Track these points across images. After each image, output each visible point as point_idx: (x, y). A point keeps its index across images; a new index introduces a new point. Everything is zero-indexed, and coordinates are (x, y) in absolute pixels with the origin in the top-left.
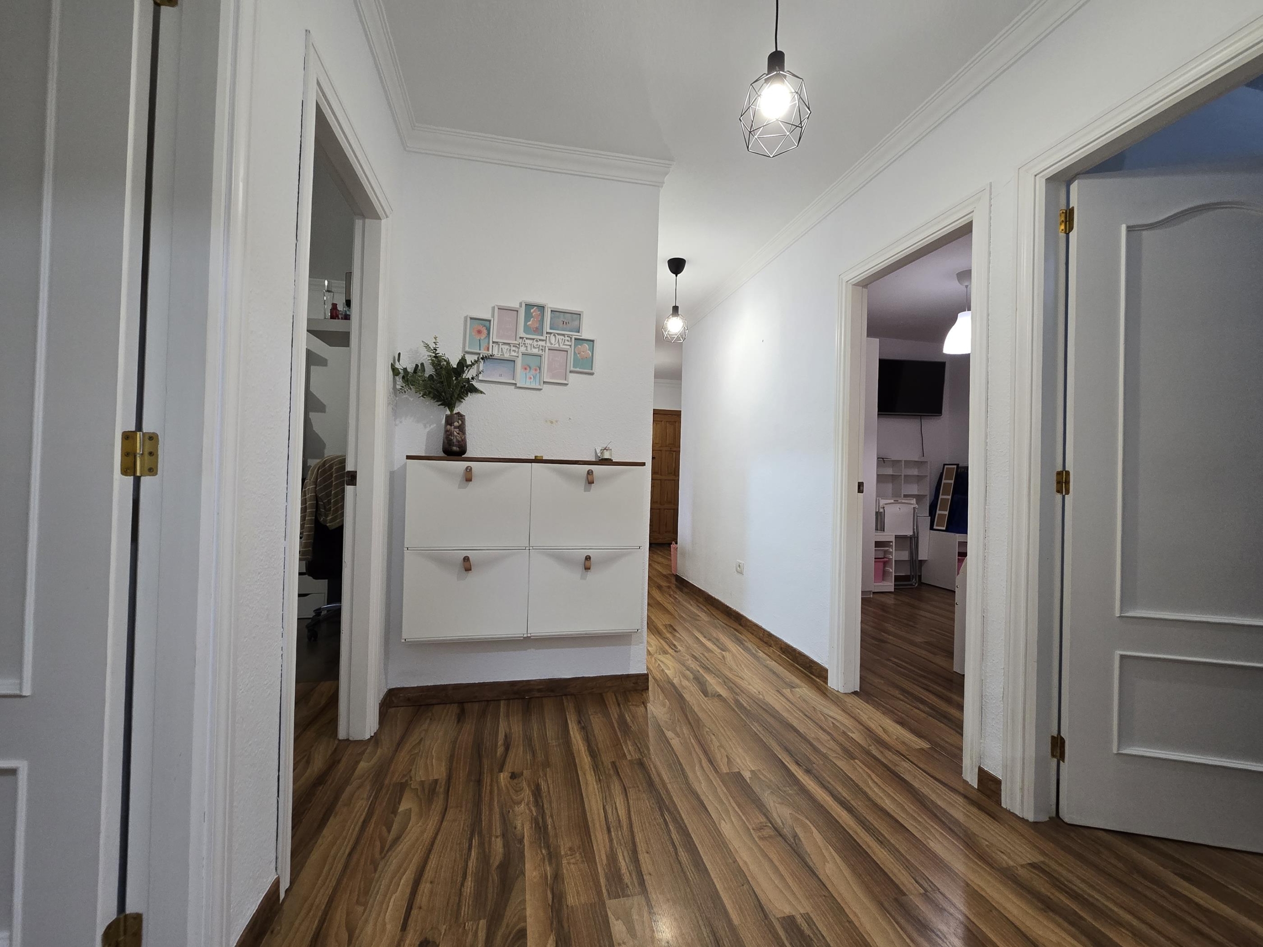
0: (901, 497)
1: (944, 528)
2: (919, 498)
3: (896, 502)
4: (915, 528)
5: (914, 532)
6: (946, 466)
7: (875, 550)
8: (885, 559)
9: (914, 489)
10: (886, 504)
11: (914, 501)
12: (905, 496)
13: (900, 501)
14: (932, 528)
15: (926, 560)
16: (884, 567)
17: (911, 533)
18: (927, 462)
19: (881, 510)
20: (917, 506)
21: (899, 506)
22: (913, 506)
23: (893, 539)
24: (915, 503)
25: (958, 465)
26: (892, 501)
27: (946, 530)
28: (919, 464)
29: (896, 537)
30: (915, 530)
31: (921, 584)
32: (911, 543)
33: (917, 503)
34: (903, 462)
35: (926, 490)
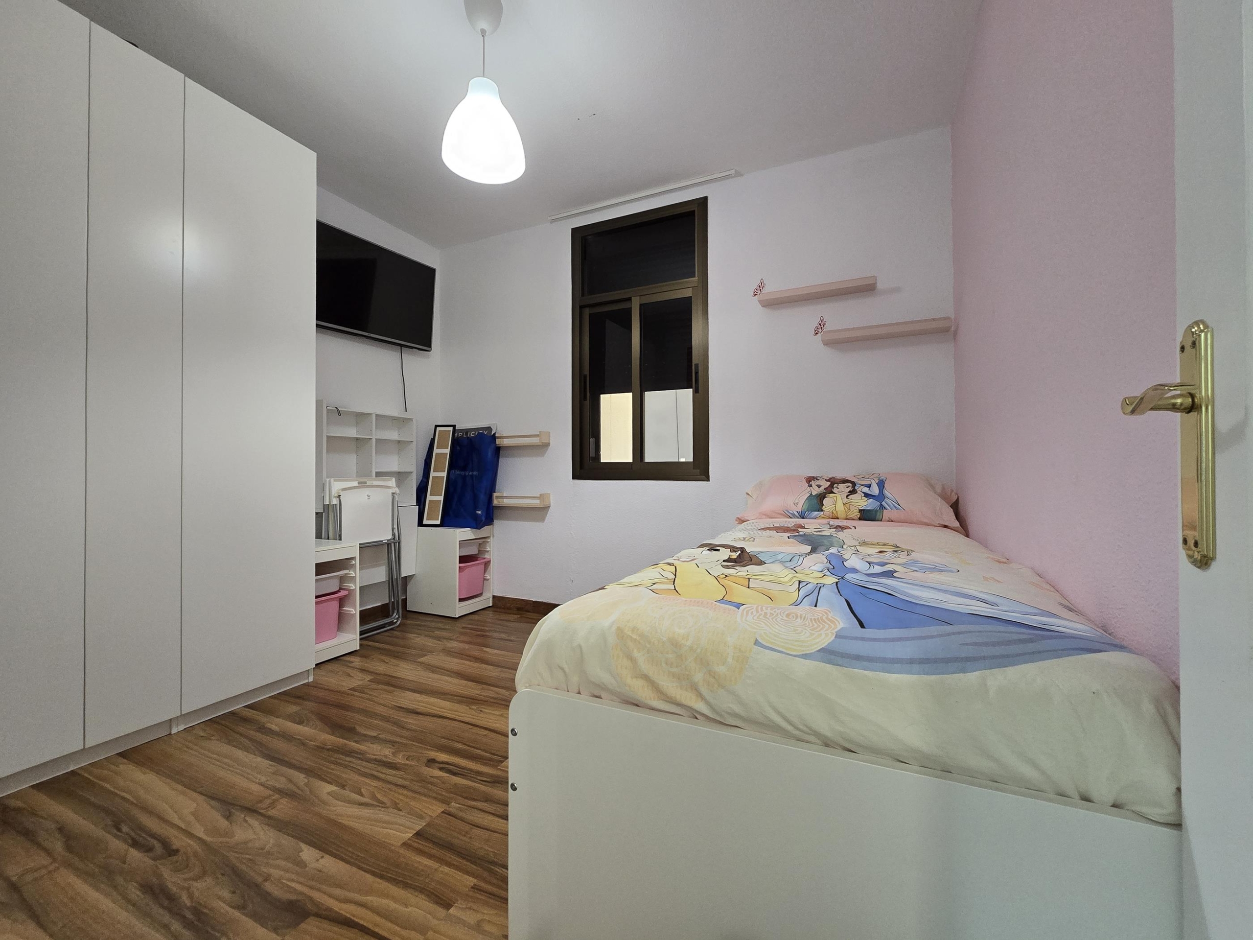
0: (371, 476)
1: (438, 522)
2: (401, 477)
3: (362, 485)
4: (395, 526)
5: (394, 534)
6: (438, 429)
7: (317, 580)
8: (343, 593)
9: (393, 463)
10: (344, 490)
11: (392, 482)
12: (379, 474)
13: (369, 483)
14: (421, 524)
15: (412, 576)
16: (341, 605)
17: (390, 537)
18: (411, 420)
19: (335, 501)
20: (397, 490)
21: (367, 491)
22: (391, 491)
23: (356, 553)
24: (395, 486)
25: (454, 426)
26: (355, 484)
27: (442, 525)
28: (401, 422)
29: (363, 547)
30: (396, 531)
31: (408, 614)
32: (389, 552)
33: (398, 486)
34: (374, 417)
35: (412, 465)
